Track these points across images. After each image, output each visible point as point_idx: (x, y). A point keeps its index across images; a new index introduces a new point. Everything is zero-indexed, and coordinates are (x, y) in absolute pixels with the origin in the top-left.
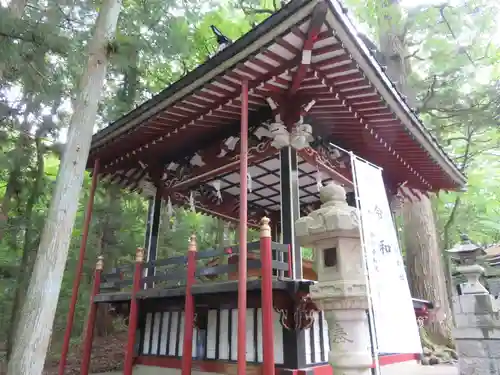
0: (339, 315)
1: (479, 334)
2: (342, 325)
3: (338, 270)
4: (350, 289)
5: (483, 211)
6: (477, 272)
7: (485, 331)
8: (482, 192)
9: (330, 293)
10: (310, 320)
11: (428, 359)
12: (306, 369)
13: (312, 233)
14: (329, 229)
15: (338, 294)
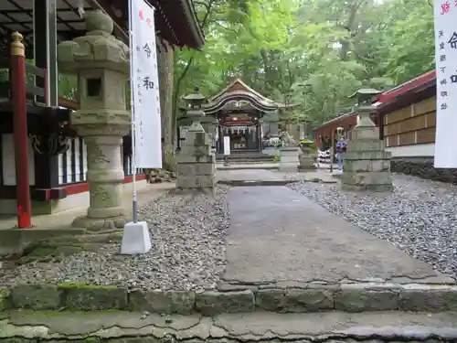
0: (100, 140)
1: (194, 160)
2: (102, 148)
3: (102, 100)
4: (112, 118)
5: (207, 72)
6: (200, 116)
7: (198, 158)
8: (207, 56)
9: (93, 120)
10: (64, 146)
11: (154, 179)
12: (60, 188)
13: (78, 60)
14: (97, 58)
15: (100, 121)
